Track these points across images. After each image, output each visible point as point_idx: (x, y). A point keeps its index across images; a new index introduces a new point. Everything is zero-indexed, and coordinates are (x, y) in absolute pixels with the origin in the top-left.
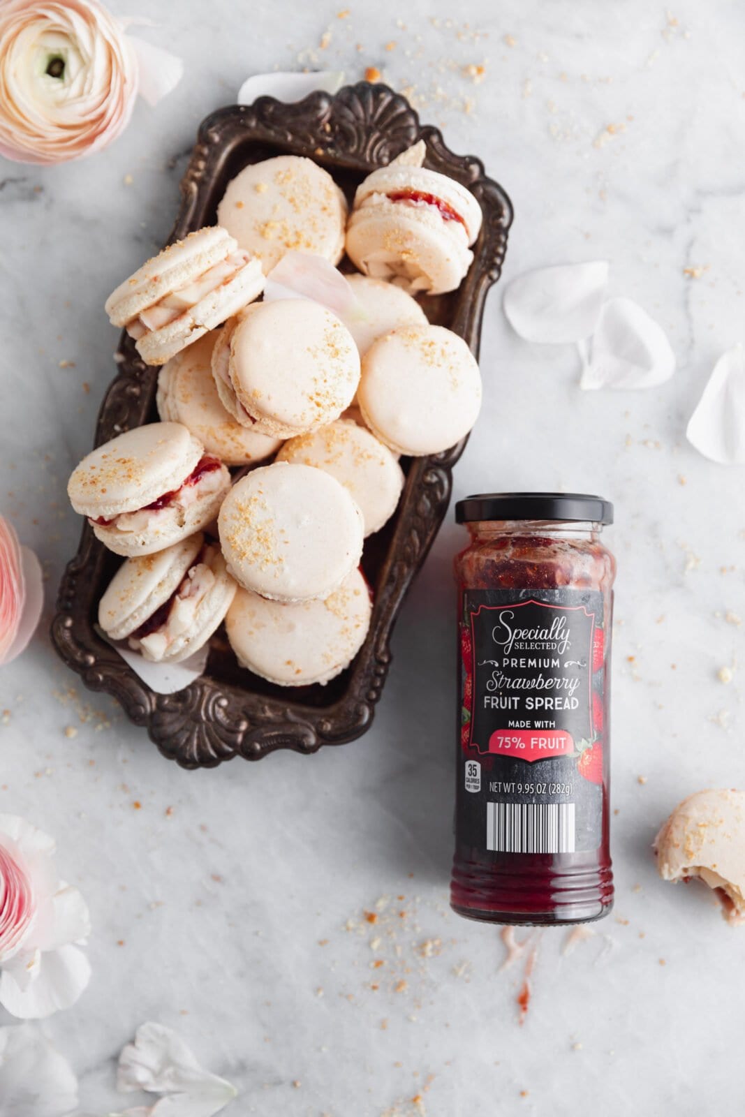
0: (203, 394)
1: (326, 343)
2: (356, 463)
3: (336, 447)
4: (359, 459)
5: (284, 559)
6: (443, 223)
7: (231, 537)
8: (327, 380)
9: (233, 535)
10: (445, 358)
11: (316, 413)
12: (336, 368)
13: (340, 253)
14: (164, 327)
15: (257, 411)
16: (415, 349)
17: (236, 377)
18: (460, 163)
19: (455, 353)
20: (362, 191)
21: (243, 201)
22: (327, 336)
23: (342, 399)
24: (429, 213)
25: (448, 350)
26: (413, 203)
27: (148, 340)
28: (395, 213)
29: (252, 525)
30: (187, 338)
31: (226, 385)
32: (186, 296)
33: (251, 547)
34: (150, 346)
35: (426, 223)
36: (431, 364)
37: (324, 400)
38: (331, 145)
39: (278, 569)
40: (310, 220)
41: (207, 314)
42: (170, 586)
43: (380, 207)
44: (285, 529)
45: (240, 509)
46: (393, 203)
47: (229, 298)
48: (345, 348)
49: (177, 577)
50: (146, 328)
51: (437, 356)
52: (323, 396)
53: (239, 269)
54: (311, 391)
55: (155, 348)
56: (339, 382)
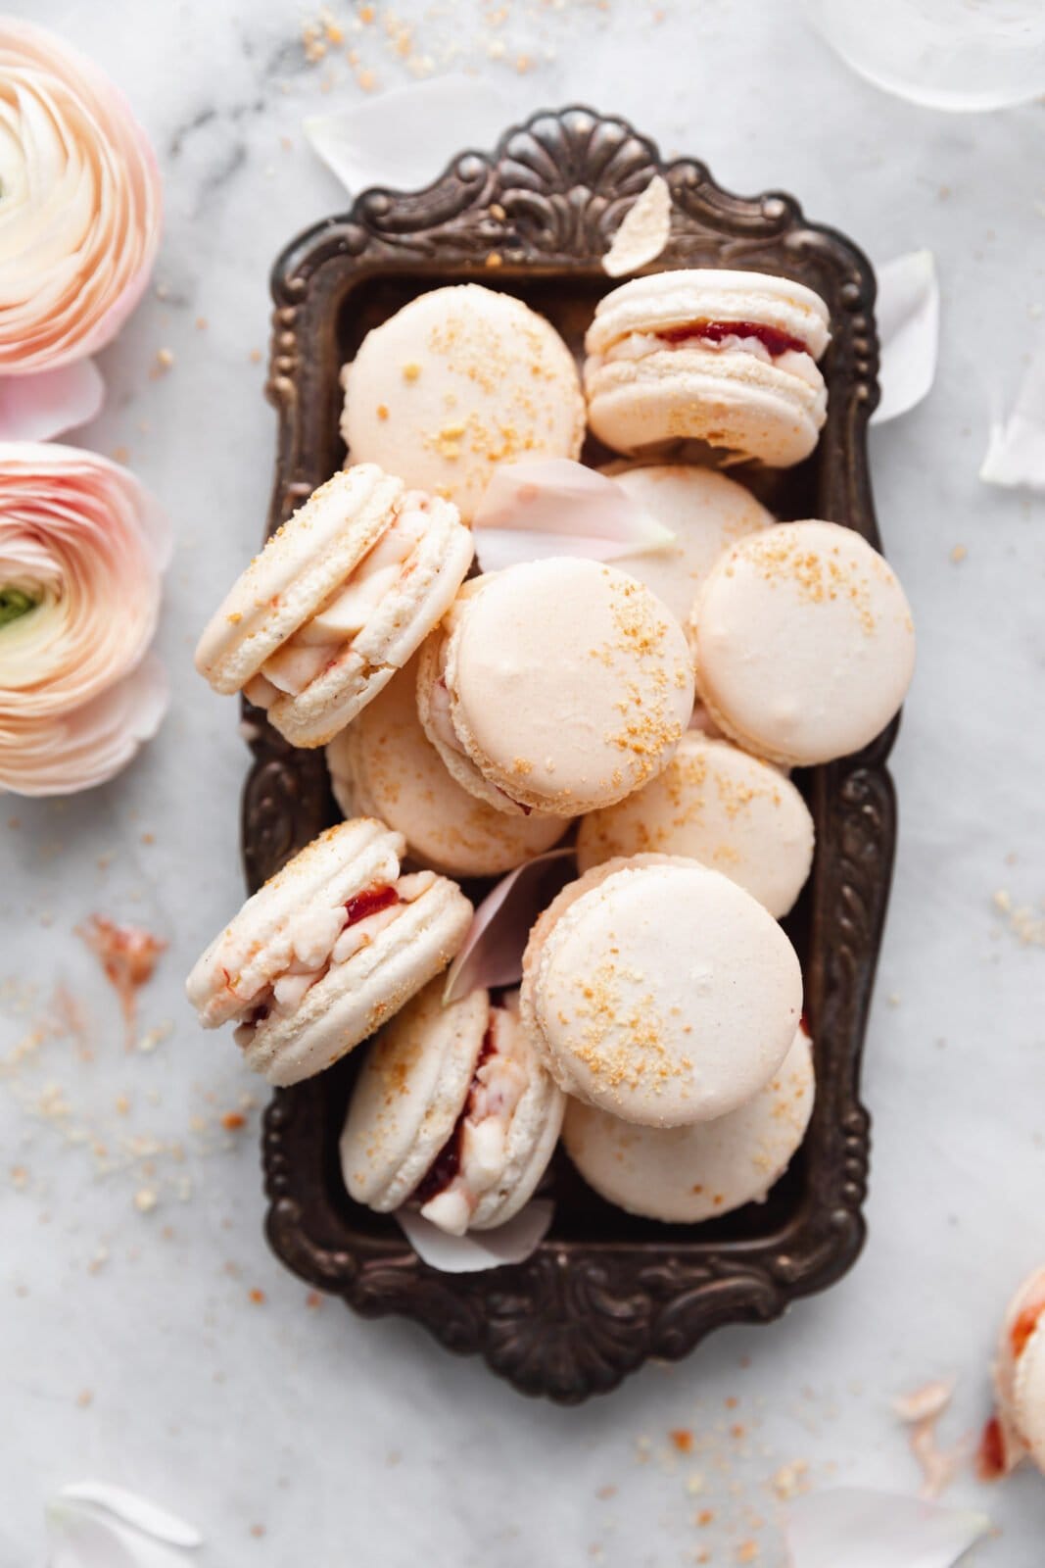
0: (419, 776)
1: (620, 629)
2: (731, 813)
3: (687, 793)
4: (734, 805)
5: (691, 1061)
6: (773, 364)
7: (586, 1051)
8: (643, 700)
9: (588, 1047)
10: (839, 580)
11: (638, 768)
12: (653, 674)
13: (581, 437)
14: (314, 683)
15: (528, 795)
16: (785, 578)
17: (474, 742)
18: (752, 206)
19: (854, 566)
20: (605, 333)
21: (386, 404)
22: (619, 618)
23: (678, 725)
24: (746, 355)
25: (842, 563)
26: (713, 344)
27: (288, 712)
28: (681, 370)
29: (620, 1018)
30: (362, 694)
31: (459, 753)
32: (339, 619)
33: (627, 1060)
34: (296, 722)
35: (745, 378)
36: (818, 598)
37: (646, 738)
38: (513, 243)
39: (685, 1083)
40: (518, 399)
41: (387, 641)
42: (448, 1112)
43: (648, 360)
44: (678, 1006)
45: (588, 995)
46: (674, 349)
47: (420, 598)
48: (657, 628)
49: (456, 1091)
50: (280, 692)
51: (827, 580)
52: (643, 731)
53: (423, 537)
54: (619, 731)
55: (307, 724)
56: (665, 696)
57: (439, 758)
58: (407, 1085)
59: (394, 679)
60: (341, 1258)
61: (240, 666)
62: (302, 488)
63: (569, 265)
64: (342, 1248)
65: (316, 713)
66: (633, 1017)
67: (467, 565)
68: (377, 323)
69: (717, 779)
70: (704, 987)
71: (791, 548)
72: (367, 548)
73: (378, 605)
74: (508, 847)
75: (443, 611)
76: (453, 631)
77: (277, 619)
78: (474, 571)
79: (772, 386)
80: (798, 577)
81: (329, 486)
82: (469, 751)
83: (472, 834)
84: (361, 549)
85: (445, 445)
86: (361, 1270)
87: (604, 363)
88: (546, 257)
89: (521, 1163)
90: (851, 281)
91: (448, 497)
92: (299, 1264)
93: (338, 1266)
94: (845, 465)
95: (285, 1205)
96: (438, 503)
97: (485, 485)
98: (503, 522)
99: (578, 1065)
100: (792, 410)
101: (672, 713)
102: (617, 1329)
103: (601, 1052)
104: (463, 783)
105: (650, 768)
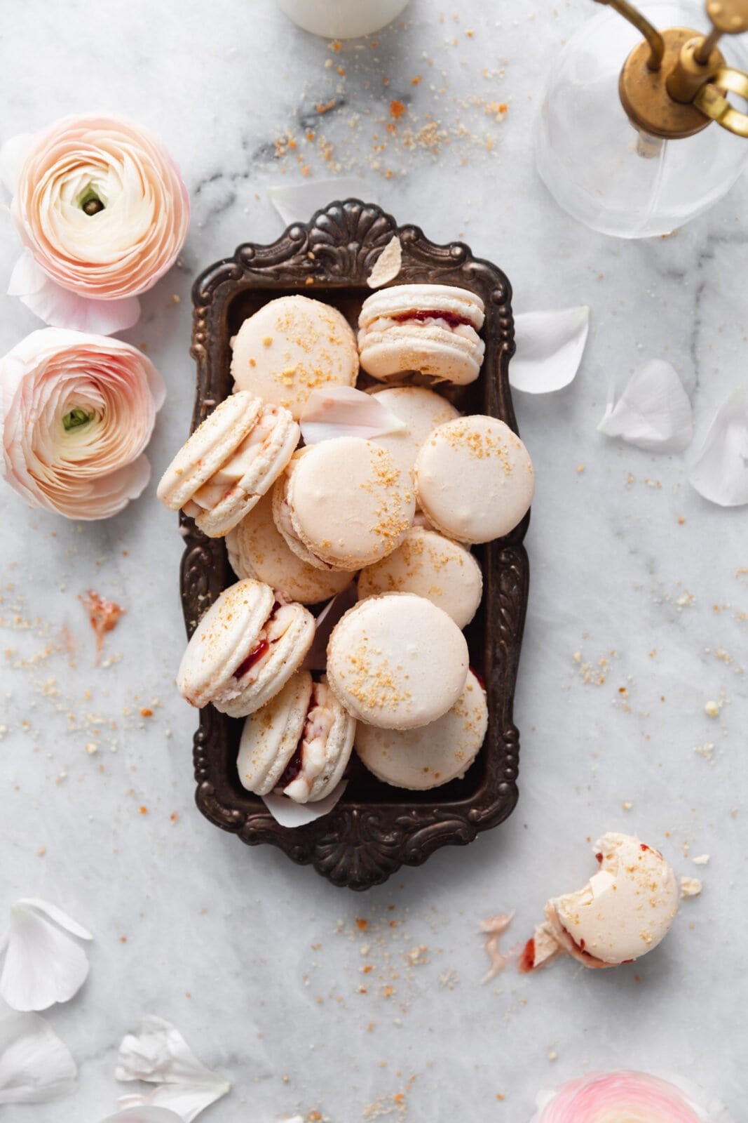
0: (274, 550)
1: (376, 473)
2: (437, 569)
3: (414, 559)
4: (439, 565)
5: (410, 693)
6: (453, 332)
7: (355, 691)
8: (388, 509)
9: (356, 688)
10: (491, 447)
11: (386, 544)
12: (393, 495)
13: (357, 373)
14: (219, 504)
15: (331, 558)
16: (462, 446)
17: (302, 532)
18: (445, 251)
19: (499, 439)
20: (366, 317)
21: (254, 358)
22: (375, 467)
23: (407, 522)
24: (436, 328)
25: (493, 438)
26: (420, 322)
27: (206, 519)
28: (404, 335)
29: (371, 673)
30: (244, 509)
31: (294, 538)
32: (232, 471)
33: (376, 694)
34: (210, 524)
35: (436, 339)
36: (480, 456)
37: (391, 529)
38: (321, 272)
39: (409, 704)
40: (323, 355)
41: (256, 482)
42: (293, 738)
43: (388, 331)
44: (400, 665)
45: (354, 662)
46: (400, 325)
47: (272, 460)
48: (395, 472)
49: (297, 726)
50: (202, 508)
51: (485, 446)
52: (388, 525)
53: (274, 428)
54: (377, 525)
55: (216, 525)
56: (399, 507)
57: (284, 541)
58: (272, 725)
59: (261, 500)
60: (235, 813)
61: (182, 496)
62: (211, 402)
63: (350, 282)
64: (236, 809)
65: (221, 519)
66: (377, 672)
67: (297, 442)
68: (249, 315)
69: (430, 551)
70: (414, 654)
71: (466, 430)
72: (246, 435)
73: (251, 464)
74: (321, 587)
75: (284, 466)
76: (291, 475)
77: (200, 472)
78: (301, 444)
79: (451, 342)
80: (469, 445)
81: (225, 403)
82: (300, 536)
83: (303, 581)
84: (242, 436)
85: (285, 379)
86: (246, 820)
87: (367, 333)
88: (337, 278)
89: (334, 762)
90: (498, 289)
91: (287, 406)
92: (213, 816)
93: (234, 817)
94: (497, 386)
95: (205, 785)
96: (281, 410)
97: (306, 400)
98: (315, 419)
99: (352, 698)
100: (464, 355)
101: (404, 515)
102: (385, 849)
103: (363, 691)
104: (297, 554)
105: (392, 543)
